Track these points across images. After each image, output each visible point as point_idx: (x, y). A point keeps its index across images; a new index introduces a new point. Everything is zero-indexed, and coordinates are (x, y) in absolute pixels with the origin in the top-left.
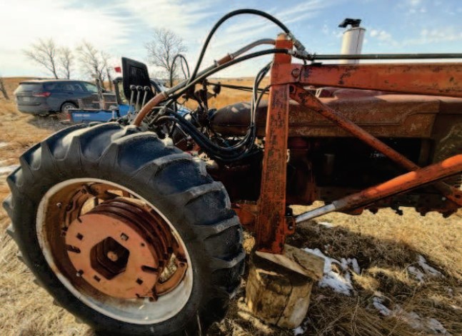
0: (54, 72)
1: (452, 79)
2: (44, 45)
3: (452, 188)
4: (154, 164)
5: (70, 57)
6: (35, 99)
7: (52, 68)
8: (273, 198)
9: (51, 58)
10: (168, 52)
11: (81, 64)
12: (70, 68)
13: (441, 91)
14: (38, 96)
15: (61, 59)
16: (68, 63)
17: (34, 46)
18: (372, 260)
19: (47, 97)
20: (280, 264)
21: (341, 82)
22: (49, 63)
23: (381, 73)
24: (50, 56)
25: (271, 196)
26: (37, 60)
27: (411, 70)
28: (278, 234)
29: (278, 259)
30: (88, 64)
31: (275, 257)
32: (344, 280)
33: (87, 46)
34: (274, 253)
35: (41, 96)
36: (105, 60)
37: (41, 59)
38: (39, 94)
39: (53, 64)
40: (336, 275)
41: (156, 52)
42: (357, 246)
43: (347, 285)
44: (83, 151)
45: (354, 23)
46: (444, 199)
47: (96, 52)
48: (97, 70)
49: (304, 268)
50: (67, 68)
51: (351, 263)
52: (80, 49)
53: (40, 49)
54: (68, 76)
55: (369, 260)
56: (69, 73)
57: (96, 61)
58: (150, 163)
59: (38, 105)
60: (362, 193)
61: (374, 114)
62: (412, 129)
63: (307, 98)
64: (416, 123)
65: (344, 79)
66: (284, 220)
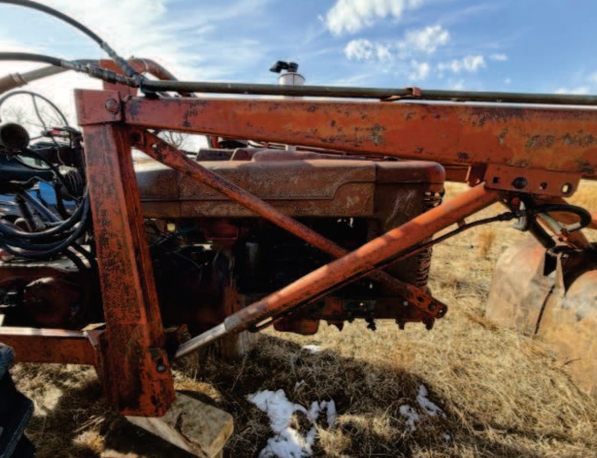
1: (333, 123)
3: (410, 287)
8: (123, 318)
13: (324, 140)
18: (355, 400)
20: (157, 434)
21: (186, 124)
23: (240, 111)
25: (120, 315)
27: (279, 107)
28: (145, 382)
29: (153, 426)
31: (149, 422)
32: (302, 440)
34: (146, 416)
40: (292, 433)
42: (340, 379)
43: (303, 451)
46: (406, 303)
49: (187, 440)
51: (326, 409)
55: (349, 402)
60: (260, 303)
61: (296, 182)
62: (348, 204)
63: (164, 152)
64: (352, 196)
65: (190, 119)
66: (149, 356)
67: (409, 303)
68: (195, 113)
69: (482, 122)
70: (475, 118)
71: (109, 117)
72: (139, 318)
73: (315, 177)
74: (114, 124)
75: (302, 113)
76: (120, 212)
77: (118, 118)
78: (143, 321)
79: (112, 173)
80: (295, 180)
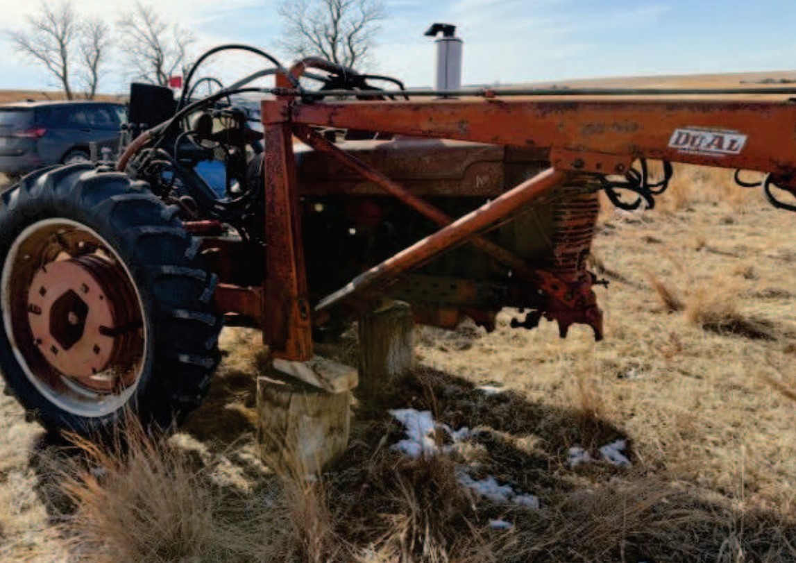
0: (64, 79)
2: (52, 18)
3: (541, 273)
4: (112, 200)
5: (101, 42)
6: (16, 142)
7: (61, 72)
9: (63, 46)
10: (335, 23)
11: (125, 57)
12: (101, 67)
14: (22, 135)
15: (83, 47)
16: (98, 57)
17: (32, 21)
19: (39, 137)
22: (57, 57)
24: (61, 41)
26: (32, 51)
28: (292, 328)
29: (295, 369)
30: (140, 58)
33: (145, 15)
34: (290, 360)
35: (29, 135)
36: (181, 47)
37: (40, 48)
38: (25, 132)
39: (64, 59)
41: (307, 23)
44: (55, 189)
45: (449, 30)
46: (540, 292)
47: (164, 27)
48: (159, 72)
49: (319, 377)
50: (94, 69)
52: (127, 23)
53: (43, 27)
54: (94, 87)
56: (96, 79)
57: (159, 50)
58: (108, 199)
59: (22, 154)
60: (381, 265)
61: (428, 162)
62: (478, 184)
63: (316, 140)
64: (481, 176)
65: (334, 118)
66: (296, 304)
67: (544, 291)
68: (336, 114)
69: (544, 114)
70: (538, 112)
71: (281, 119)
72: (291, 271)
73: (446, 157)
74: (284, 123)
75: (409, 113)
76: (284, 187)
77: (287, 119)
78: (294, 274)
79: (280, 158)
80: (427, 159)
